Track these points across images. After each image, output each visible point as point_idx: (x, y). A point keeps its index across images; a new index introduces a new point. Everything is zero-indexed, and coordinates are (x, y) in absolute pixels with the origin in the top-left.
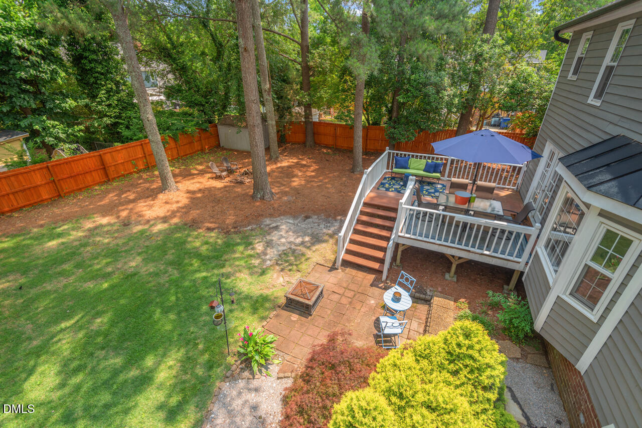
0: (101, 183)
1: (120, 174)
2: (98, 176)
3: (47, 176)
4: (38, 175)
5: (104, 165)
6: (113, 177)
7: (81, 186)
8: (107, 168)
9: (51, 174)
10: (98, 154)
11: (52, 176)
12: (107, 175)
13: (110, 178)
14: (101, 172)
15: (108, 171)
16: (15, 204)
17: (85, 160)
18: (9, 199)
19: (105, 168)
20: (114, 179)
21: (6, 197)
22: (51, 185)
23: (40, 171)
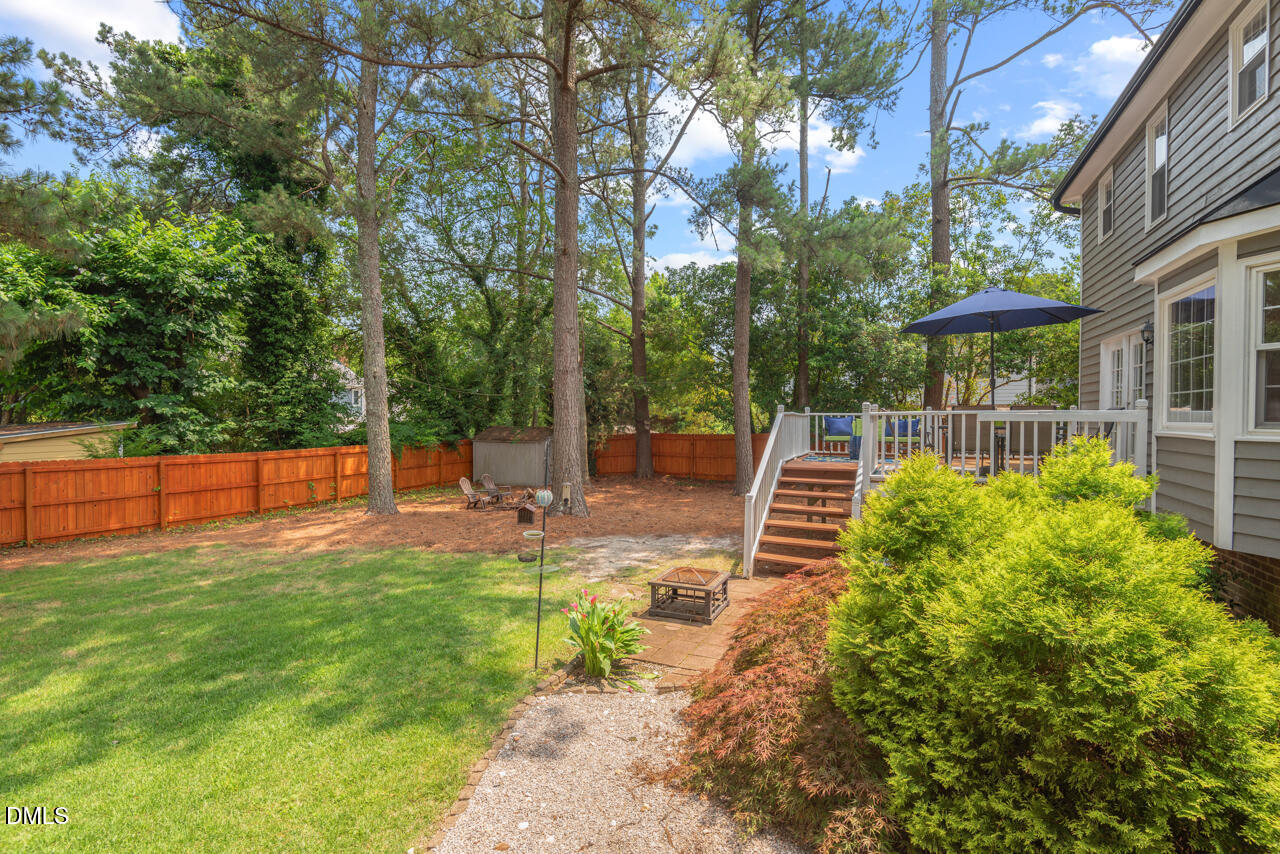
0: (243, 515)
1: (281, 504)
2: (240, 500)
3: (150, 481)
4: (135, 477)
5: (258, 481)
6: (267, 505)
7: (203, 513)
8: (261, 487)
9: (159, 479)
10: (254, 458)
11: (159, 484)
12: (257, 501)
13: (262, 506)
14: (248, 494)
15: (261, 493)
16: (71, 526)
17: (227, 465)
18: (65, 513)
19: (257, 487)
20: (268, 510)
21: (60, 510)
22: (150, 500)
23: (142, 470)
